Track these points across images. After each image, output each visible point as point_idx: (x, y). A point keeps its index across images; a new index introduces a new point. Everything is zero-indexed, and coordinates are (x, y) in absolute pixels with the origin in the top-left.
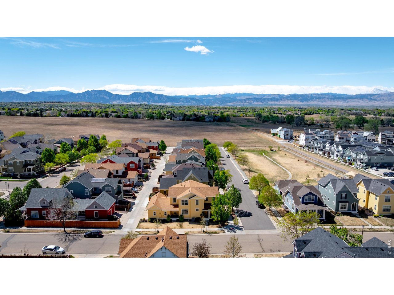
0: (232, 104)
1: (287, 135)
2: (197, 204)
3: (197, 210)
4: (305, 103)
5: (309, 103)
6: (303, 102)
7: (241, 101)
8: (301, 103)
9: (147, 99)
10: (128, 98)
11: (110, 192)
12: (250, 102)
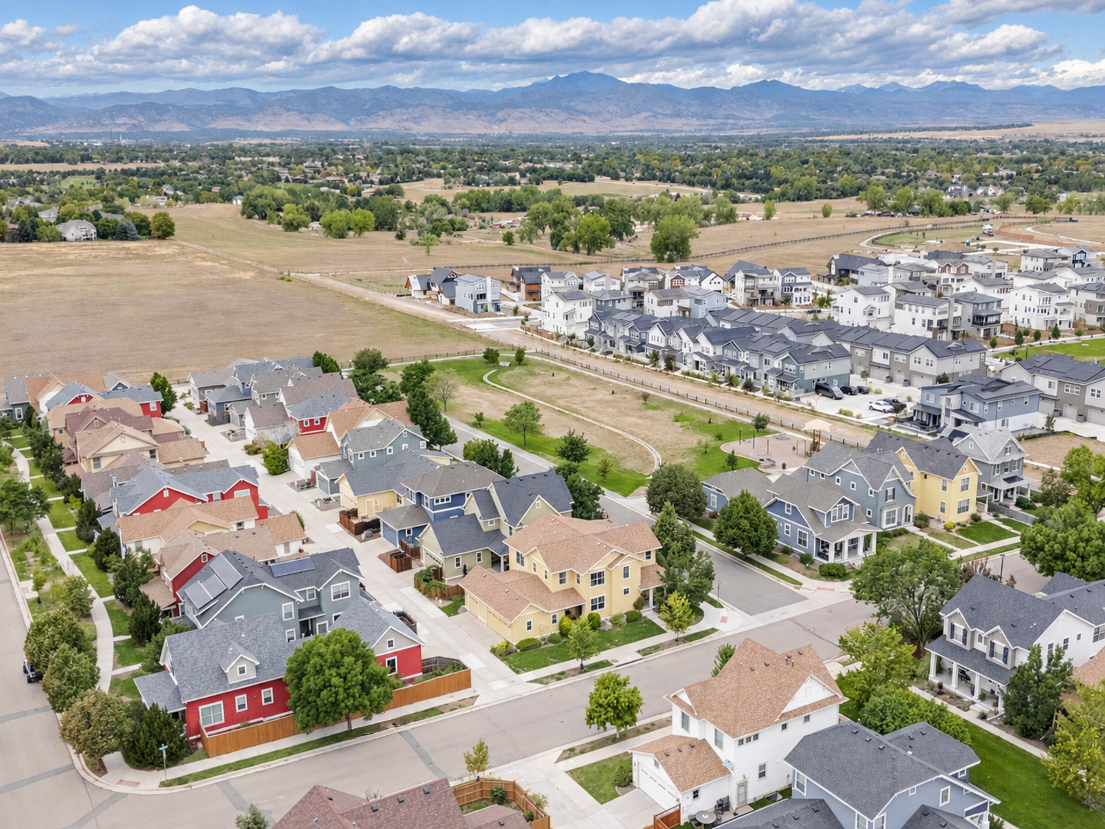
0: (50, 130)
1: (483, 296)
2: (626, 575)
3: (626, 591)
6: (346, 122)
7: (96, 118)
11: (347, 594)
12: (136, 122)
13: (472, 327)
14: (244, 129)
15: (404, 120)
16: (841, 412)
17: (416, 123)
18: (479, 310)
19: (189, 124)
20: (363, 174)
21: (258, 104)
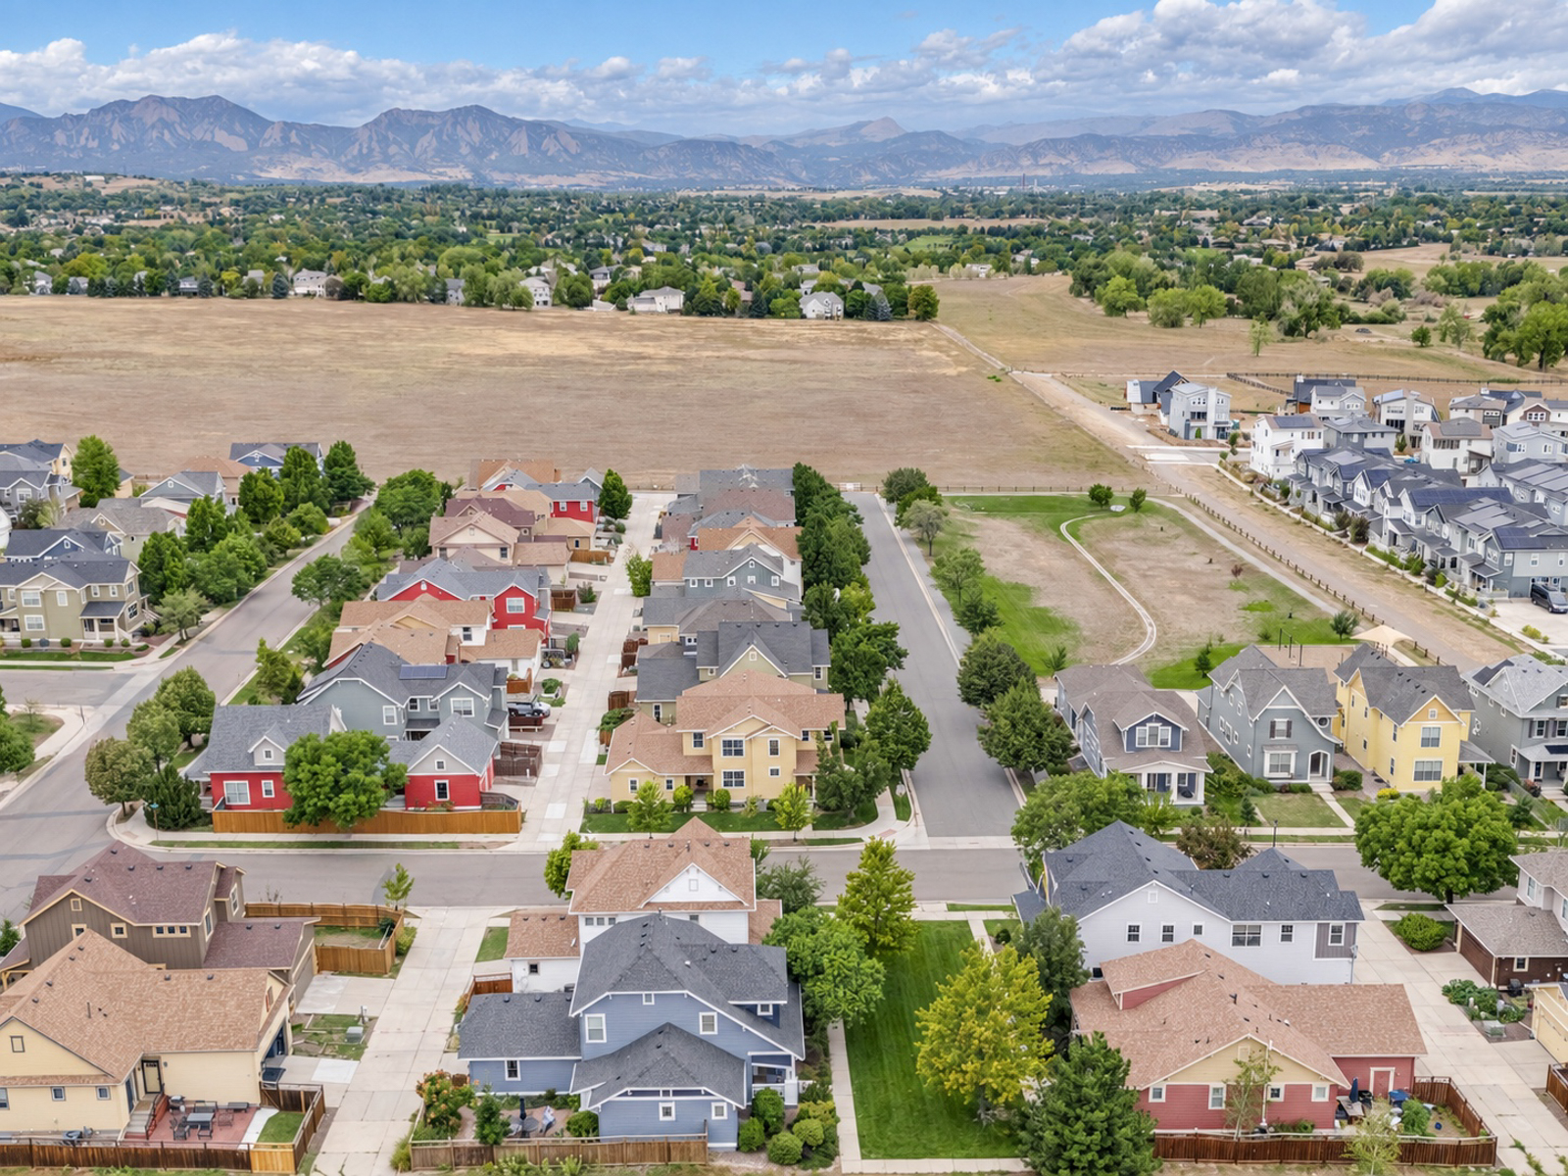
0: (955, 174)
1: (1202, 415)
2: (774, 751)
3: (774, 772)
4: (1389, 161)
5: (1415, 162)
6: (1375, 156)
7: (1012, 154)
8: (1365, 164)
9: (465, 150)
10: (357, 145)
11: (469, 713)
12: (1064, 162)
13: (1153, 456)
14: (1217, 169)
15: (1476, 152)
16: (1525, 630)
17: (1493, 156)
18: (1192, 434)
19: (1137, 163)
20: (1324, 237)
21: (1246, 132)
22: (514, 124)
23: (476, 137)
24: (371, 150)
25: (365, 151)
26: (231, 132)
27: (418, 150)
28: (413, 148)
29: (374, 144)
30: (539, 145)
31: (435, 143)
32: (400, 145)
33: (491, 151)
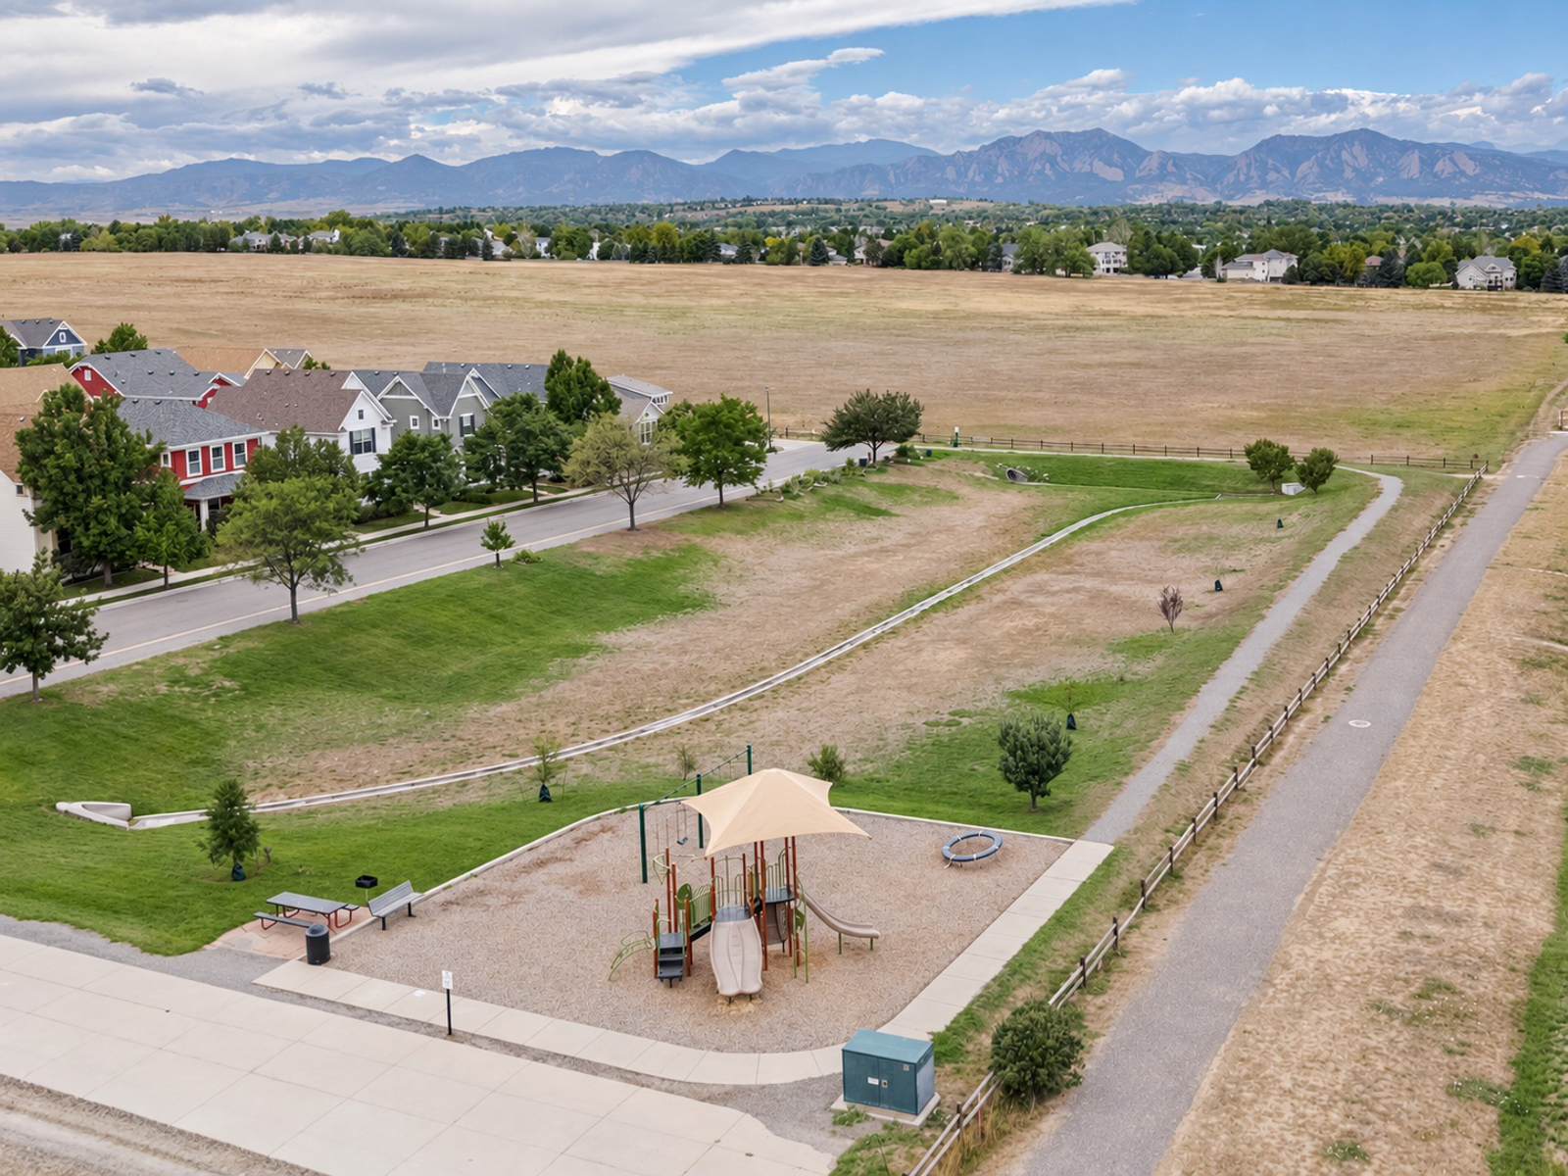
22: (1406, 147)
23: (1363, 161)
24: (1248, 178)
25: (1242, 178)
26: (1110, 164)
27: (1299, 175)
28: (1293, 174)
29: (1253, 173)
30: (1433, 166)
31: (1315, 169)
32: (1278, 171)
33: (1378, 174)
